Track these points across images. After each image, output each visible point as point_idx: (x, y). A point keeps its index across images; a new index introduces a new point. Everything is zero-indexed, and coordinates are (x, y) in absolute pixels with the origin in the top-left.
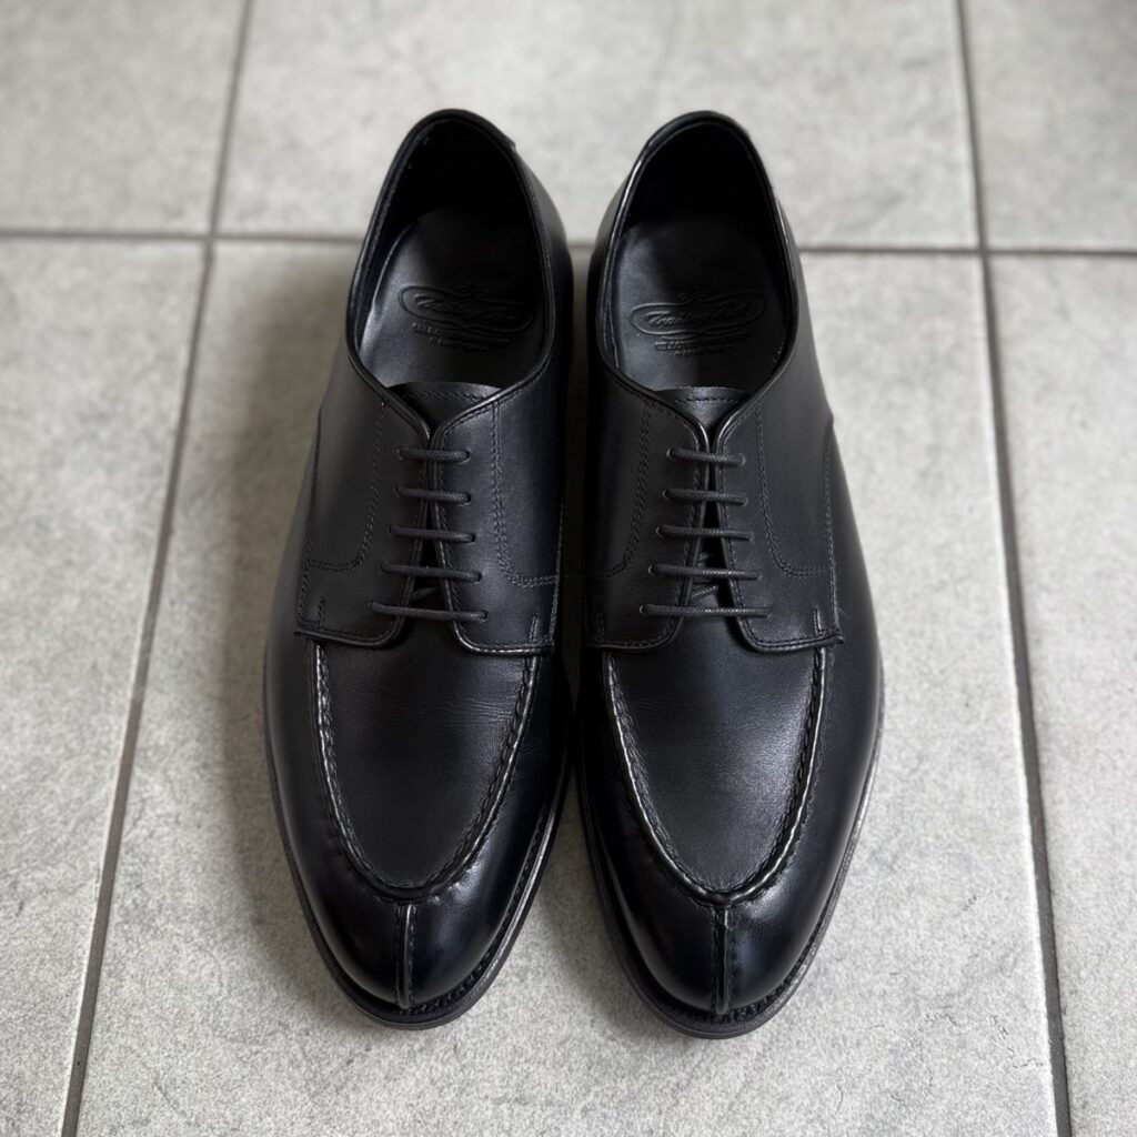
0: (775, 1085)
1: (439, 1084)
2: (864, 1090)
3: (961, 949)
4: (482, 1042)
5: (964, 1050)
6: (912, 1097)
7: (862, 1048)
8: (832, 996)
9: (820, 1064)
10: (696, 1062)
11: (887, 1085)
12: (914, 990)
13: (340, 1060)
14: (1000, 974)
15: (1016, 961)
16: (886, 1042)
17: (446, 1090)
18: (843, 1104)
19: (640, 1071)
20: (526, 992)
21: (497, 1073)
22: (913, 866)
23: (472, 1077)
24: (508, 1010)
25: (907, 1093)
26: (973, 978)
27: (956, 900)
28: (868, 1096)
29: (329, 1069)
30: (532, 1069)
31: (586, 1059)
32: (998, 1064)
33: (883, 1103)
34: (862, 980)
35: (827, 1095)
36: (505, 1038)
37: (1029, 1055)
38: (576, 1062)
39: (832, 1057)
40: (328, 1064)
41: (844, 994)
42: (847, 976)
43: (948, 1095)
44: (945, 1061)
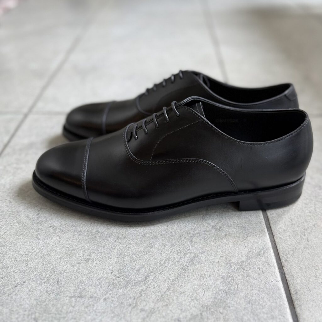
0: (179, 289)
1: (49, 293)
2: (213, 290)
3: (245, 250)
4: (68, 280)
5: (249, 277)
6: (231, 291)
7: (211, 277)
8: (200, 263)
9: (196, 282)
10: (149, 283)
11: (221, 288)
12: (229, 261)
13: (12, 286)
14: (259, 256)
15: (264, 253)
16: (220, 275)
17: (52, 294)
18: (205, 294)
19: (128, 286)
20: (88, 265)
21: (72, 289)
22: (226, 229)
23: (63, 290)
24: (80, 270)
25: (229, 290)
26: (249, 257)
27: (241, 237)
28: (214, 291)
29: (7, 289)
30: (86, 287)
31: (108, 283)
32: (262, 281)
33: (220, 294)
34: (210, 258)
35: (199, 291)
36: (77, 278)
37: (273, 278)
38: (104, 285)
39: (200, 280)
40: (8, 287)
41: (204, 262)
42: (205, 257)
43: (245, 291)
44: (242, 280)
